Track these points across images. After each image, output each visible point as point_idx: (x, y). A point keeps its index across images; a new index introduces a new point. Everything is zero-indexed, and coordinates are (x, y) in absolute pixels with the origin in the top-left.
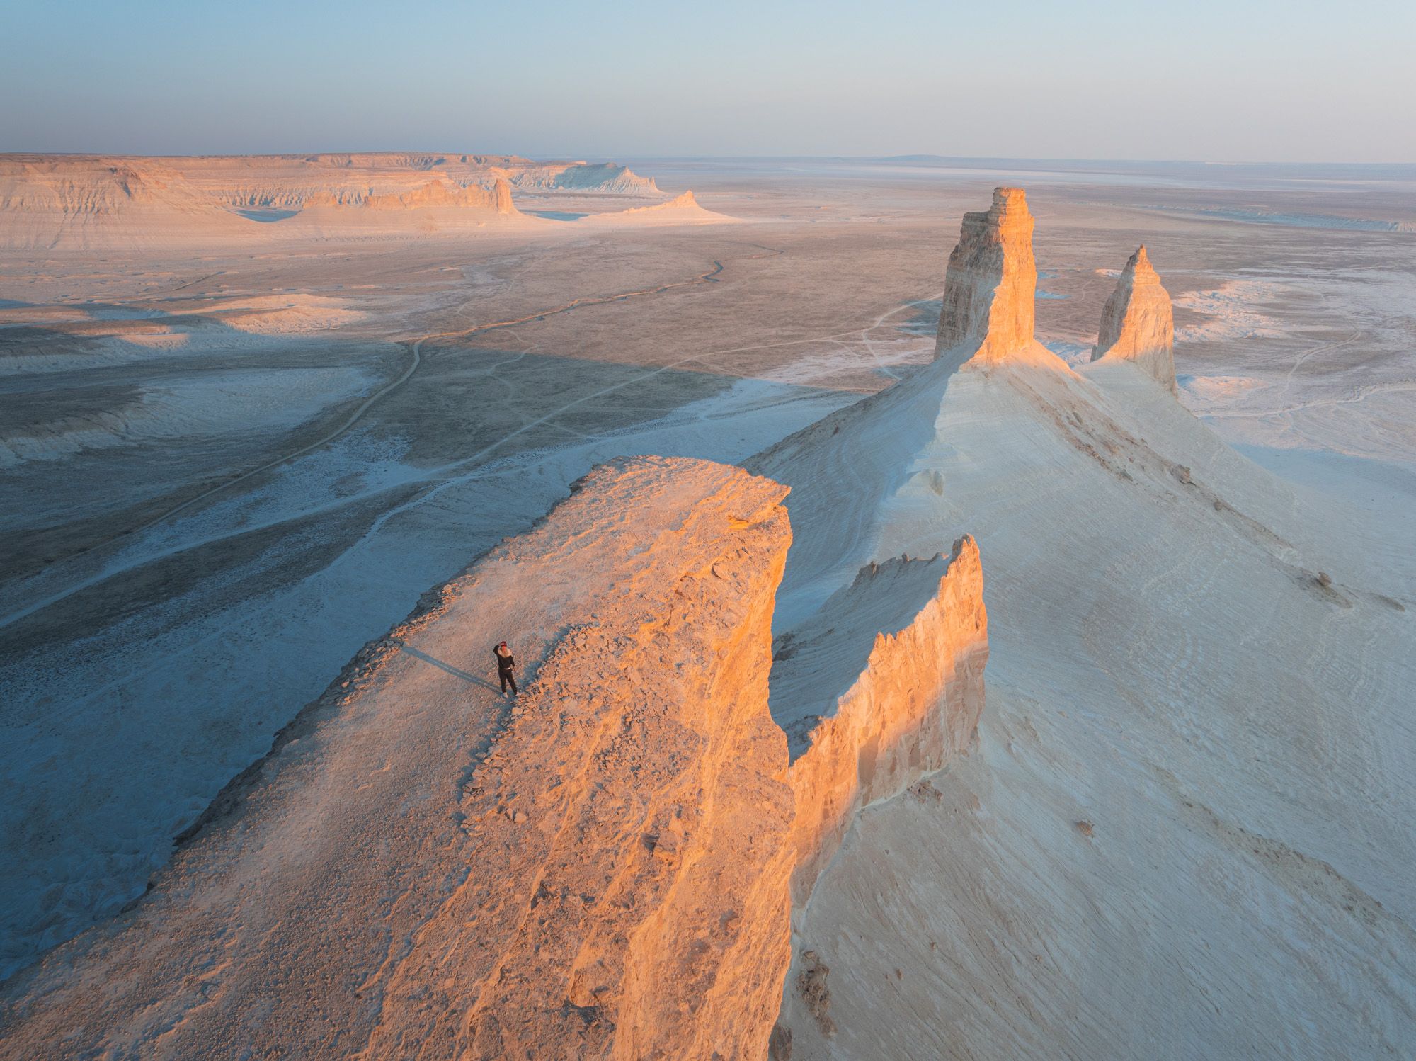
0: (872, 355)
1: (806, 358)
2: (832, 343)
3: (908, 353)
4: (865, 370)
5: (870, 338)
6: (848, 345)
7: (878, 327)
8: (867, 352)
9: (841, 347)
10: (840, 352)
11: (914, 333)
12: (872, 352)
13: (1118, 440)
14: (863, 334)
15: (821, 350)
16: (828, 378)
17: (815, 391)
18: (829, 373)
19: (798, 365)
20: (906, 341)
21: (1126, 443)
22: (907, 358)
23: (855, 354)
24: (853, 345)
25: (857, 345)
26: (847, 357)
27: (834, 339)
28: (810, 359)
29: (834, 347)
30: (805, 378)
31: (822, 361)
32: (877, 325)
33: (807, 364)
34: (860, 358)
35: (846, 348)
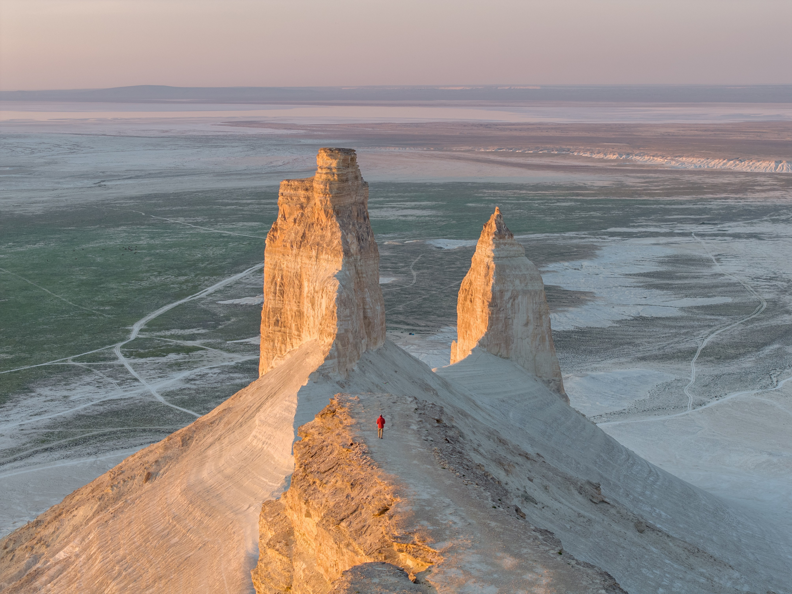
0: (136, 380)
1: (39, 390)
2: (74, 367)
3: (186, 374)
4: (130, 402)
5: (128, 355)
6: (96, 367)
7: (137, 339)
8: (128, 376)
9: (88, 371)
10: (87, 379)
11: (190, 343)
12: (135, 374)
13: (509, 457)
14: (117, 350)
15: (59, 377)
16: (79, 417)
17: (65, 437)
18: (80, 408)
19: (30, 402)
20: (181, 355)
21: (520, 459)
22: (188, 380)
23: (110, 380)
24: (105, 367)
25: (110, 366)
26: (100, 385)
27: (74, 360)
28: (46, 391)
29: (78, 373)
30: (45, 419)
31: (66, 393)
32: (133, 336)
33: (43, 399)
34: (119, 384)
35: (95, 371)
